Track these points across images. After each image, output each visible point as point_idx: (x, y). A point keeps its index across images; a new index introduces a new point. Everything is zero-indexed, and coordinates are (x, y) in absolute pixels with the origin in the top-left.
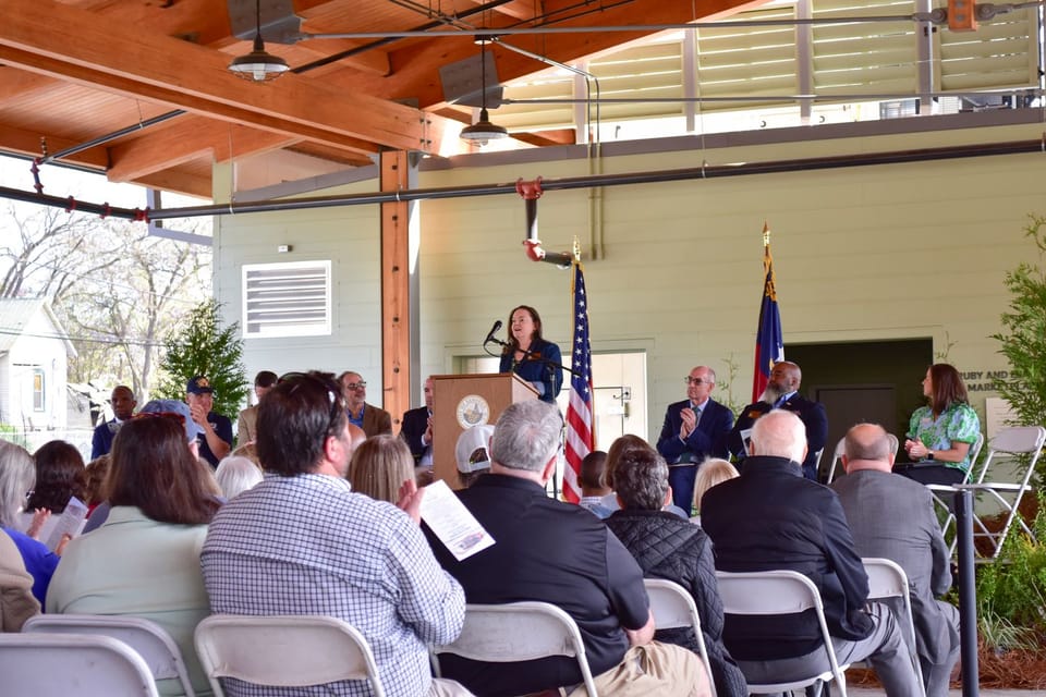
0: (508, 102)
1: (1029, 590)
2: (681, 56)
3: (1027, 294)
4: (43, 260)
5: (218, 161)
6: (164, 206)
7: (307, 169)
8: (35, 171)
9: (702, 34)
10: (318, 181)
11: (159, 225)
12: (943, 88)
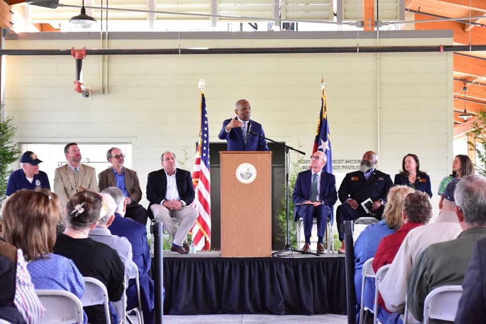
12: (286, 18)
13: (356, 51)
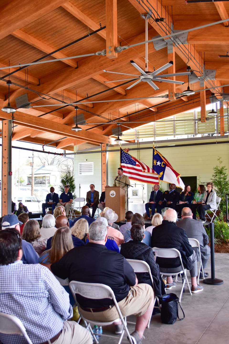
0: (123, 135)
1: (219, 232)
2: (153, 127)
3: (217, 171)
4: (57, 159)
5: (74, 145)
6: (66, 153)
7: (90, 146)
8: (43, 147)
9: (157, 123)
10: (91, 149)
11: (65, 156)
12: (199, 133)
13: (216, 143)
